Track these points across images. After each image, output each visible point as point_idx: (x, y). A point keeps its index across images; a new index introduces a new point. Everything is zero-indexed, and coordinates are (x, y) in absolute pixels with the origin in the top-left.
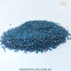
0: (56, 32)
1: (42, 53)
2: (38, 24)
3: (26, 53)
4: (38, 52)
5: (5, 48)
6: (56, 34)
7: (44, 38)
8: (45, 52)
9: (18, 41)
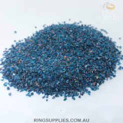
0: (99, 58)
1: (74, 99)
2: (67, 33)
3: (47, 100)
4: (68, 98)
5: (10, 88)
6: (100, 62)
7: (78, 71)
8: (80, 97)
9: (33, 77)
